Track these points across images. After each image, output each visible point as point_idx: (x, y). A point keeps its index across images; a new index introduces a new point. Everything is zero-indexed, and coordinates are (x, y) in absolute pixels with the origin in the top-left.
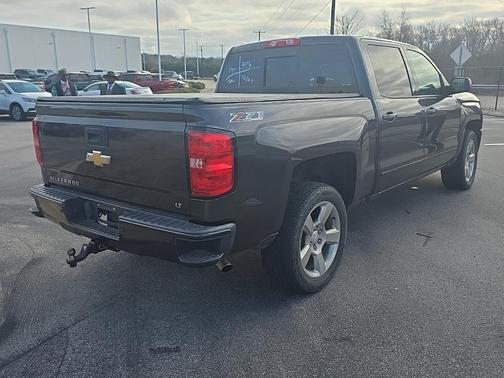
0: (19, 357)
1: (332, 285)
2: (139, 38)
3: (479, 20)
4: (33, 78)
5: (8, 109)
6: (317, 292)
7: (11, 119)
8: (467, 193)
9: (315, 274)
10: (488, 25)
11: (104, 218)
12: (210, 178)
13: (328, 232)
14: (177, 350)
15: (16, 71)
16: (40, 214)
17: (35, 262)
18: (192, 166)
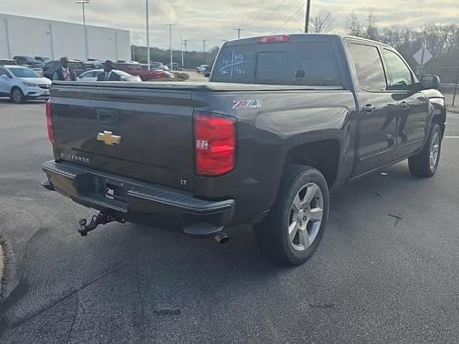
0: (34, 316)
1: (315, 258)
2: (128, 31)
3: (437, 24)
4: (31, 64)
5: (9, 92)
6: (302, 264)
7: (11, 101)
8: (430, 179)
9: (300, 248)
10: (446, 29)
11: (111, 192)
12: (214, 158)
13: (313, 211)
14: (178, 312)
15: (15, 58)
16: (50, 187)
17: (42, 231)
18: (198, 146)
